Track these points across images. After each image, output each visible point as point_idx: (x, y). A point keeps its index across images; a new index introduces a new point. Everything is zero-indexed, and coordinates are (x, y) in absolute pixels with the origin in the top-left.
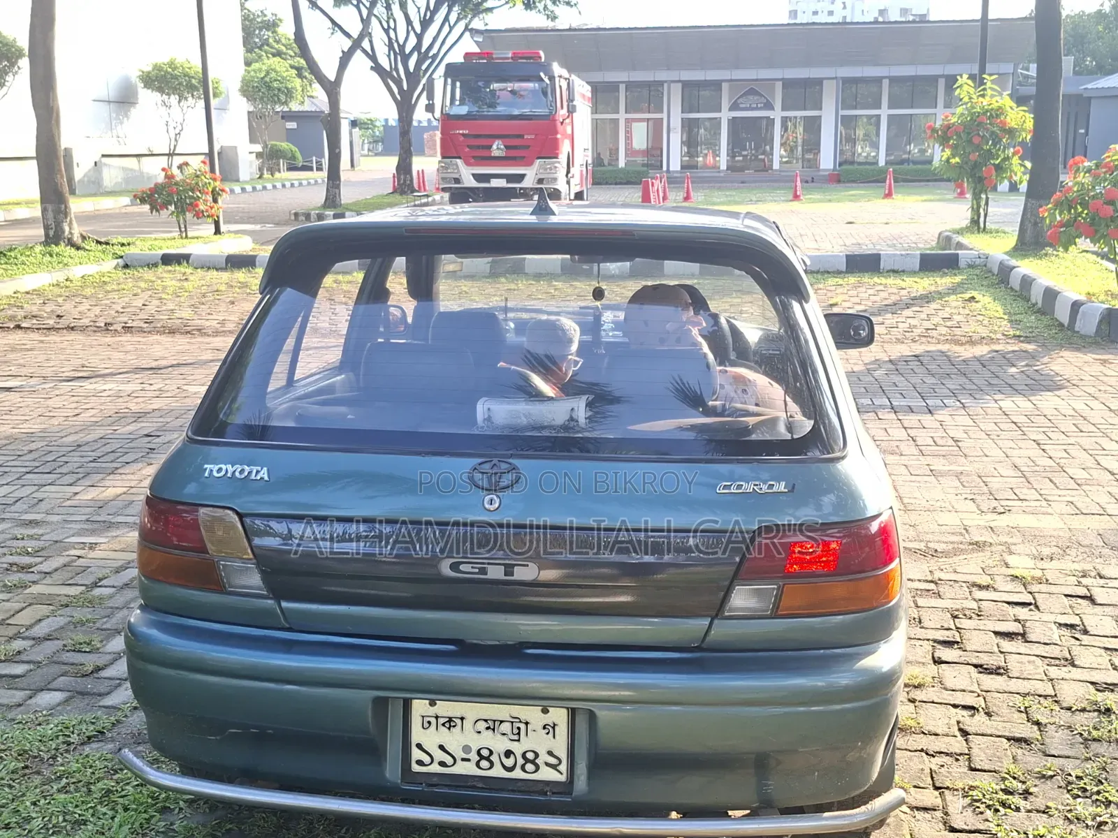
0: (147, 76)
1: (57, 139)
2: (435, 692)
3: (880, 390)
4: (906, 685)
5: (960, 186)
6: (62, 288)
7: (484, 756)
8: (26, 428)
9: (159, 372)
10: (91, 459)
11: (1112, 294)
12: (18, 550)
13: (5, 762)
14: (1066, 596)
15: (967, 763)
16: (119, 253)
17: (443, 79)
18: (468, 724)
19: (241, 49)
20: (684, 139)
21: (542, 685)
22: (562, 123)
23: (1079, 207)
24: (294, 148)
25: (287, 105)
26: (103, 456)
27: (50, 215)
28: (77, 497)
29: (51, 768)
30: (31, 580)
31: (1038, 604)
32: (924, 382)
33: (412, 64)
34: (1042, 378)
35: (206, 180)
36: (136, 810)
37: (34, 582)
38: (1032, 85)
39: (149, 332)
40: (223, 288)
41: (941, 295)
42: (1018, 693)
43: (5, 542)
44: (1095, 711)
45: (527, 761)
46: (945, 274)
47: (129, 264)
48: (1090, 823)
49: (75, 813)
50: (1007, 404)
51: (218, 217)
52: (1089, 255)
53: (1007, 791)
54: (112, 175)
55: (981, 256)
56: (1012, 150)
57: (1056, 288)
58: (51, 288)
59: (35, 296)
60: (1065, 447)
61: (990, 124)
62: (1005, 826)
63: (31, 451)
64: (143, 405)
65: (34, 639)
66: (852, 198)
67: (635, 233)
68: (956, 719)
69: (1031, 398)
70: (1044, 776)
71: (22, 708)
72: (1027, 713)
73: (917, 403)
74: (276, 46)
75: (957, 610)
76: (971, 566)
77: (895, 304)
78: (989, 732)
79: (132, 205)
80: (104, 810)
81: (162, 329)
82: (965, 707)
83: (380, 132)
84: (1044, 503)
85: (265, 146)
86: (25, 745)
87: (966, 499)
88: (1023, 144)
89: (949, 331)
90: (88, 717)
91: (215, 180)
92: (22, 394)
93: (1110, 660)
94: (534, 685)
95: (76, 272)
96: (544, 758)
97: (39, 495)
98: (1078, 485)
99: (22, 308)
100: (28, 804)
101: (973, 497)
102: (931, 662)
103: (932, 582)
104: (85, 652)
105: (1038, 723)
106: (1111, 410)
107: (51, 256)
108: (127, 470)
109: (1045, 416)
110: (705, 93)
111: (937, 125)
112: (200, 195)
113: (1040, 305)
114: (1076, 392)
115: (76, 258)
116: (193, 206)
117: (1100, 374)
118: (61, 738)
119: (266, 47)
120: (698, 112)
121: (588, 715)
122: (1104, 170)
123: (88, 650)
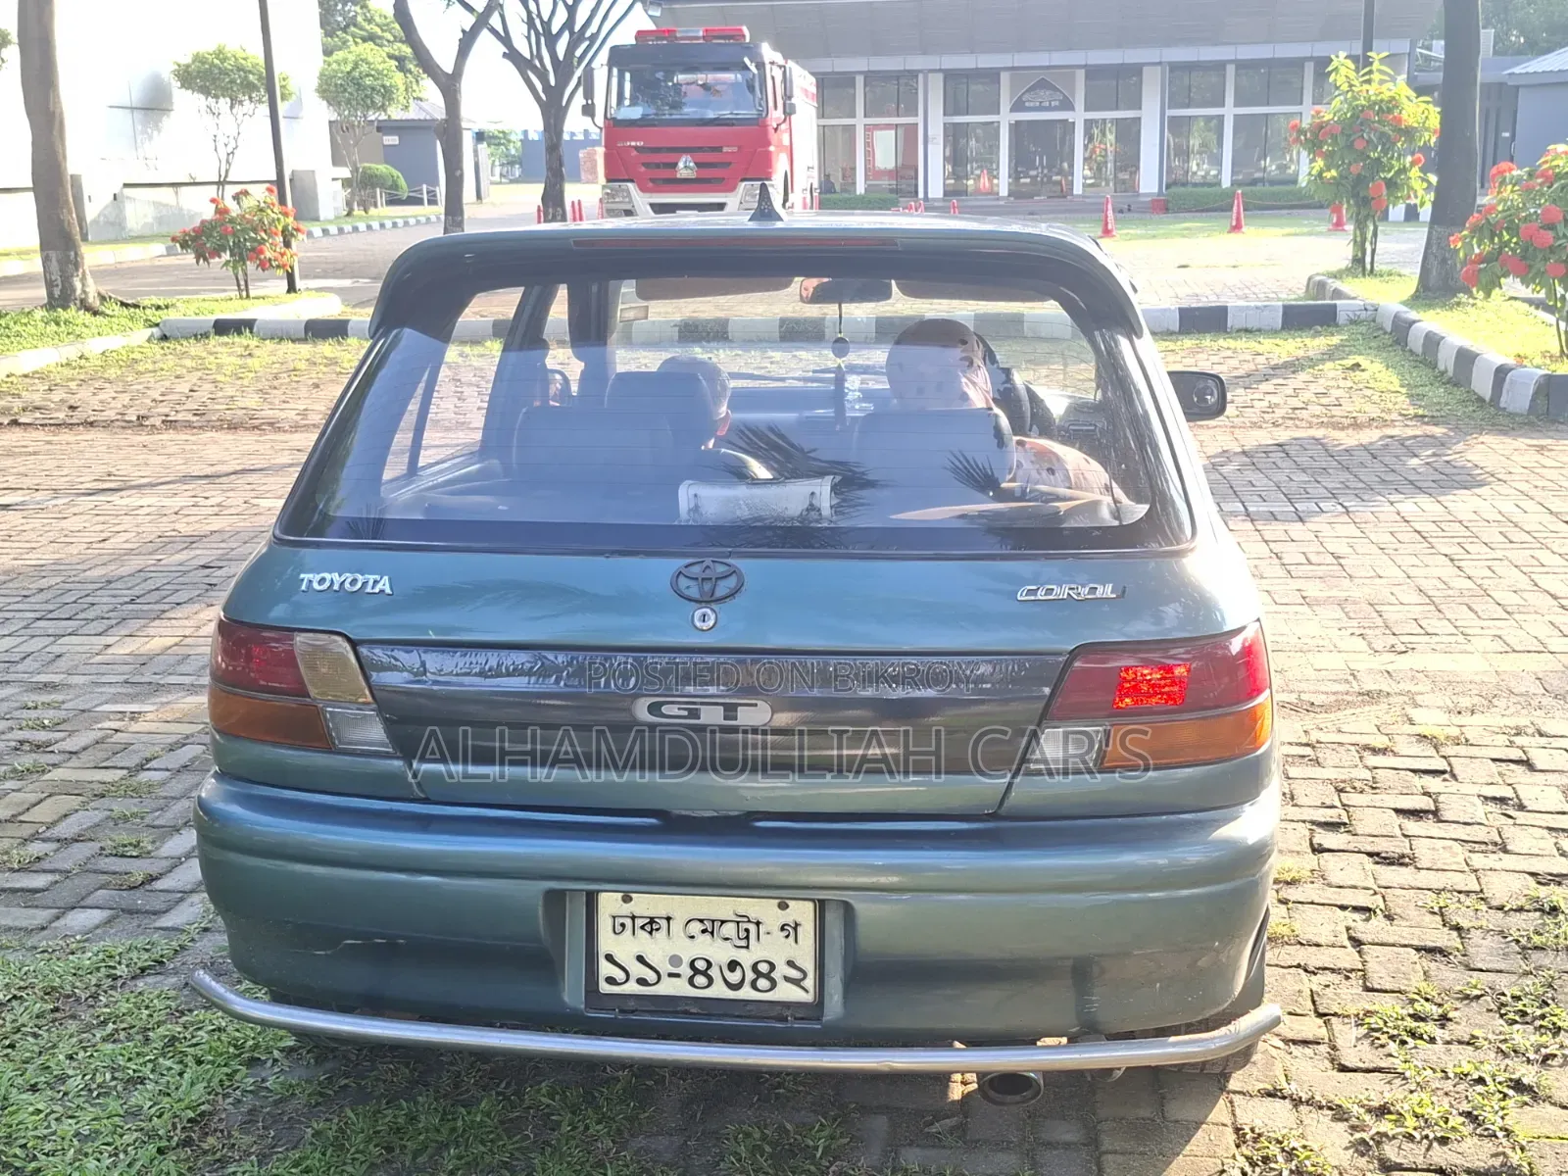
0: (186, 71)
1: (61, 158)
2: (631, 881)
3: (1230, 491)
4: (1276, 881)
5: (1338, 210)
6: (75, 369)
7: (700, 970)
8: (33, 559)
9: (217, 481)
10: (127, 599)
11: (1551, 357)
12: (30, 723)
13: (26, 1004)
14: (1494, 760)
15: (1361, 982)
16: (153, 319)
17: (606, 68)
18: (677, 926)
19: (319, 32)
20: (947, 154)
21: (779, 870)
22: (776, 130)
23: (1505, 233)
24: (396, 173)
25: (385, 111)
26: (144, 595)
27: (54, 266)
28: (110, 651)
29: (91, 1010)
30: (51, 762)
31: (1456, 772)
32: (1291, 480)
33: (561, 47)
34: (1455, 471)
35: (273, 215)
36: (212, 1063)
37: (54, 765)
38: (1436, 70)
39: (200, 427)
40: (302, 365)
41: (1311, 362)
42: (1429, 890)
43: (10, 713)
44: (1536, 910)
45: (759, 974)
46: (1318, 334)
47: (168, 334)
48: (1532, 1056)
49: (128, 1068)
50: (1407, 507)
51: (292, 268)
52: (1518, 304)
53: (1416, 1017)
54: (139, 212)
55: (1368, 307)
56: (1409, 159)
57: (1473, 349)
58: (59, 369)
59: (37, 381)
60: (1489, 563)
61: (1379, 122)
62: (1416, 1062)
63: (42, 590)
64: (197, 526)
65: (58, 841)
66: (1185, 232)
67: (898, 241)
68: (1345, 924)
69: (1440, 498)
70: (1467, 997)
71: (45, 932)
72: (1442, 915)
73: (1282, 507)
74: (368, 27)
75: (1344, 781)
76: (1362, 724)
77: (1249, 376)
78: (1391, 941)
79: (168, 255)
80: (168, 1063)
81: (218, 423)
82: (1356, 909)
83: (517, 150)
84: (1461, 638)
85: (355, 170)
86: (54, 981)
87: (1352, 634)
88: (1426, 149)
89: (1325, 411)
90: (141, 941)
91: (286, 214)
92: (25, 513)
93: (1556, 844)
94: (767, 869)
95: (94, 346)
96: (782, 970)
97: (56, 649)
98: (1508, 613)
99: (19, 396)
100: (61, 1057)
101: (1362, 631)
102: (1309, 850)
103: (1307, 745)
104: (131, 857)
105: (1458, 928)
106: (1551, 513)
107: (58, 324)
108: (178, 613)
109: (1460, 522)
110: (976, 88)
111: (1305, 125)
112: (266, 238)
113: (1450, 373)
114: (1503, 489)
115: (93, 327)
116: (256, 252)
117: (1536, 465)
118: (103, 970)
119: (352, 29)
120: (967, 114)
121: (842, 911)
122: (1540, 181)
123: (135, 854)
